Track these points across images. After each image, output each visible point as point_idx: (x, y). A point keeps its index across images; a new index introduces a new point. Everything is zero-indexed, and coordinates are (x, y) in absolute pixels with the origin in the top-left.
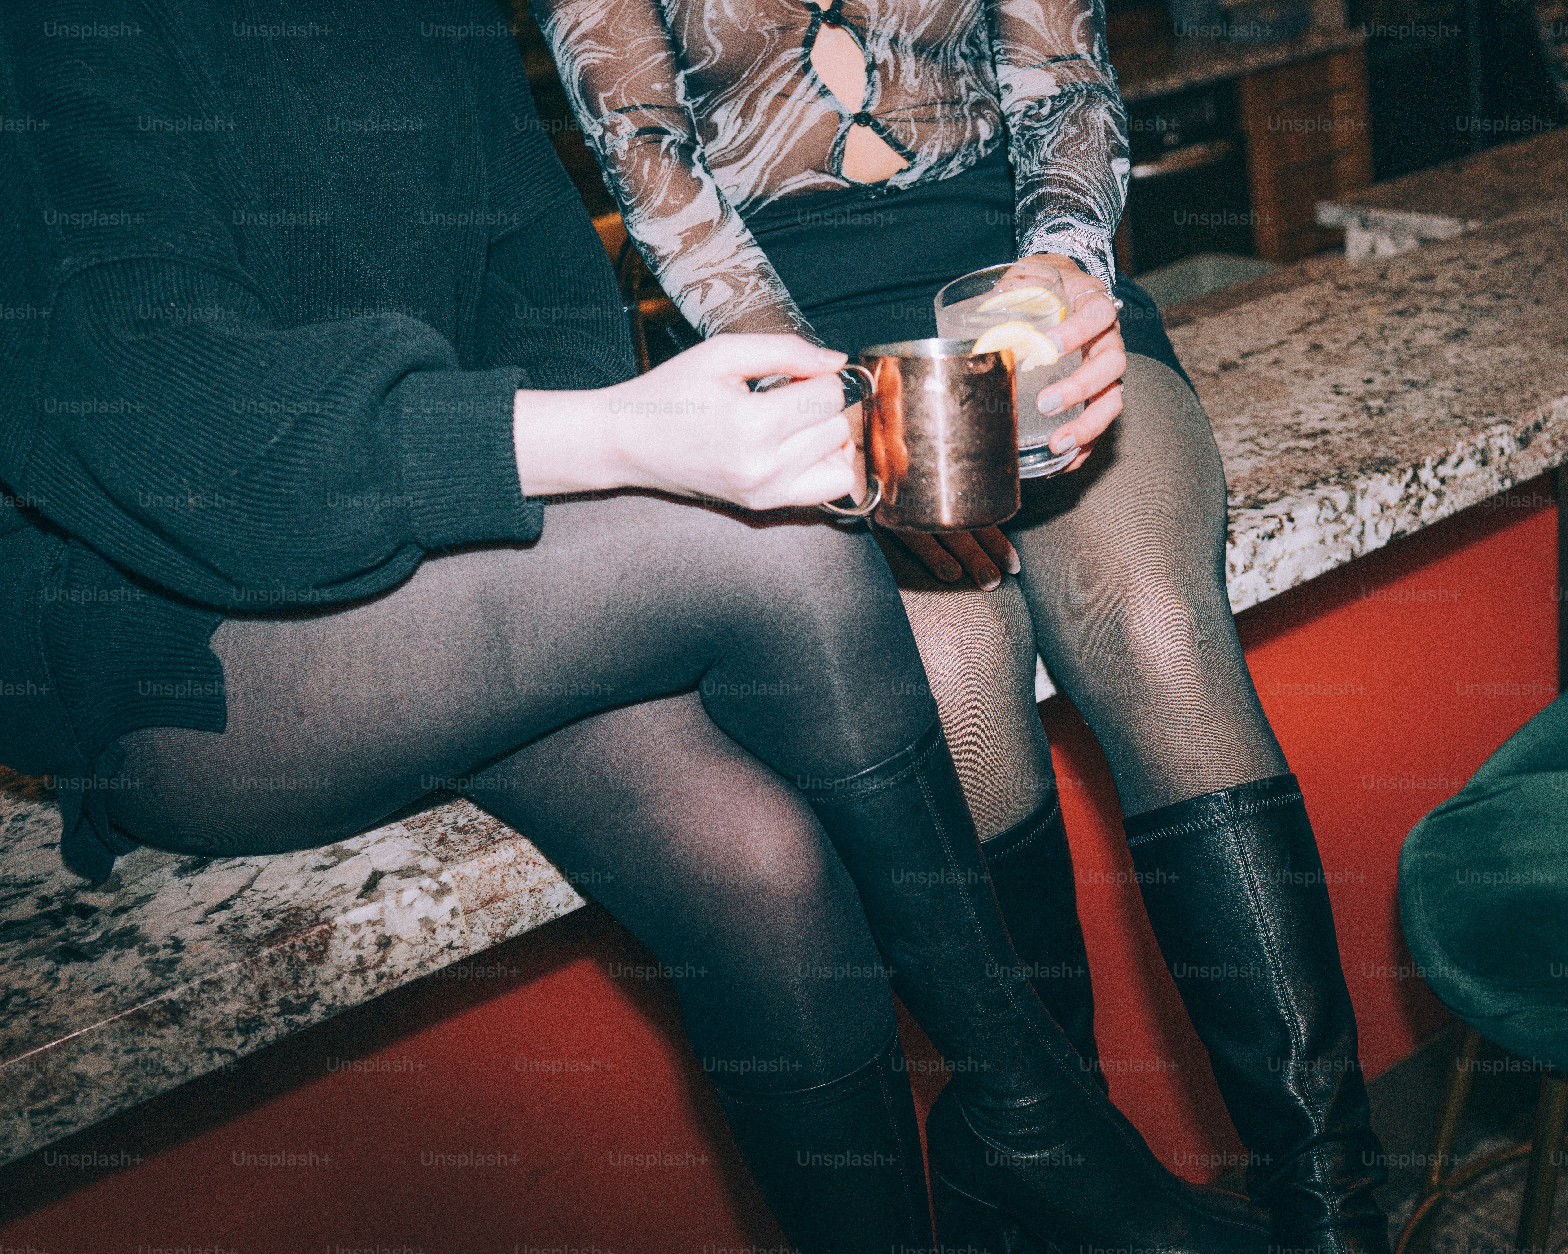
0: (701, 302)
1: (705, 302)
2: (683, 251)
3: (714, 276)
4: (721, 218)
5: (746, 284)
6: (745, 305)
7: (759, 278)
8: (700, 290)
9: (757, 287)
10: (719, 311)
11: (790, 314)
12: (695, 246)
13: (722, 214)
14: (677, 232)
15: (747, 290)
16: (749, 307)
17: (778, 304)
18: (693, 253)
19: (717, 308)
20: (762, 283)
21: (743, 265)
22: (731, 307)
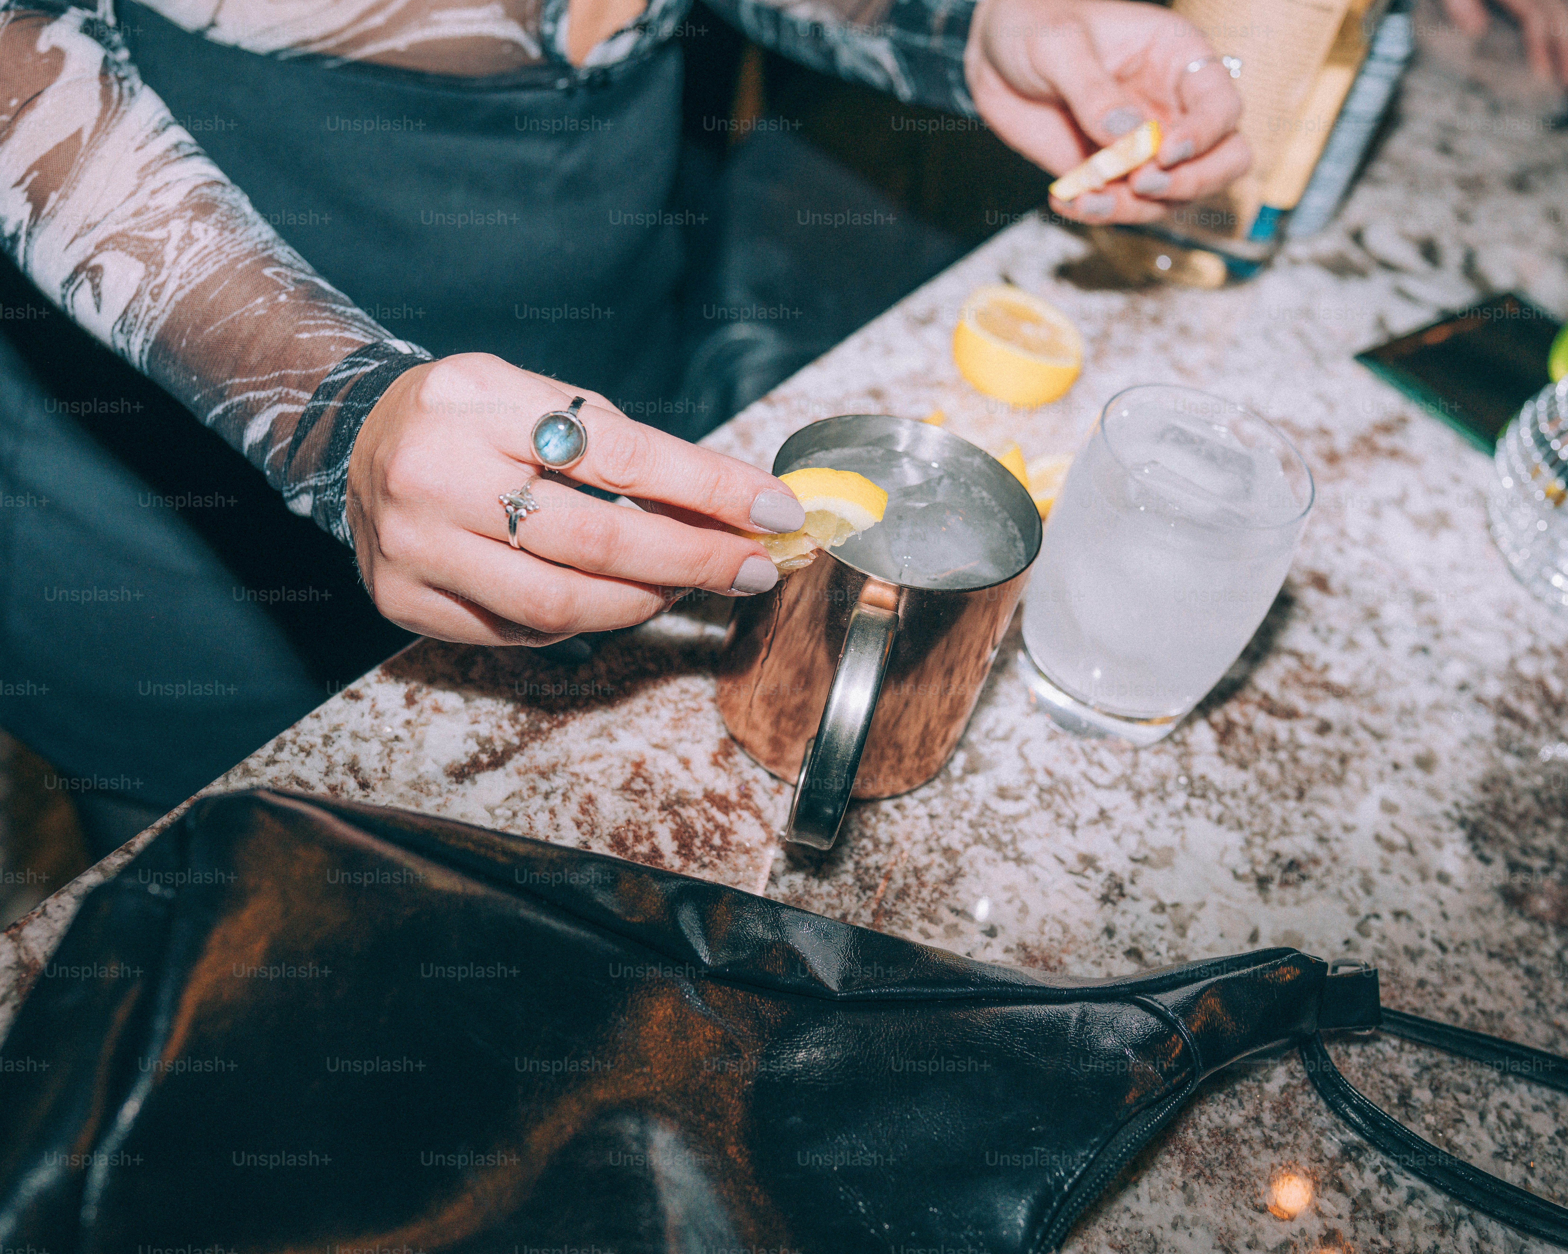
0: (98, 310)
1: (103, 308)
2: (36, 214)
3: (100, 247)
4: (101, 119)
5: (164, 242)
6: (171, 287)
7: (192, 220)
8: (87, 285)
9: (189, 238)
10: (131, 315)
11: (268, 272)
12: (54, 196)
13: (104, 112)
14: (14, 179)
15: (170, 253)
16: (181, 287)
17: (237, 260)
18: (52, 214)
19: (125, 312)
20: (198, 228)
21: (152, 203)
22: (147, 300)
